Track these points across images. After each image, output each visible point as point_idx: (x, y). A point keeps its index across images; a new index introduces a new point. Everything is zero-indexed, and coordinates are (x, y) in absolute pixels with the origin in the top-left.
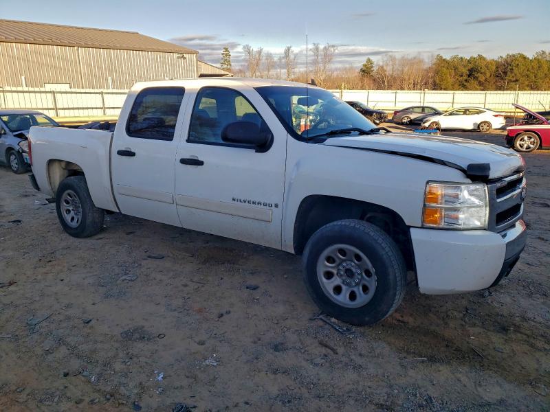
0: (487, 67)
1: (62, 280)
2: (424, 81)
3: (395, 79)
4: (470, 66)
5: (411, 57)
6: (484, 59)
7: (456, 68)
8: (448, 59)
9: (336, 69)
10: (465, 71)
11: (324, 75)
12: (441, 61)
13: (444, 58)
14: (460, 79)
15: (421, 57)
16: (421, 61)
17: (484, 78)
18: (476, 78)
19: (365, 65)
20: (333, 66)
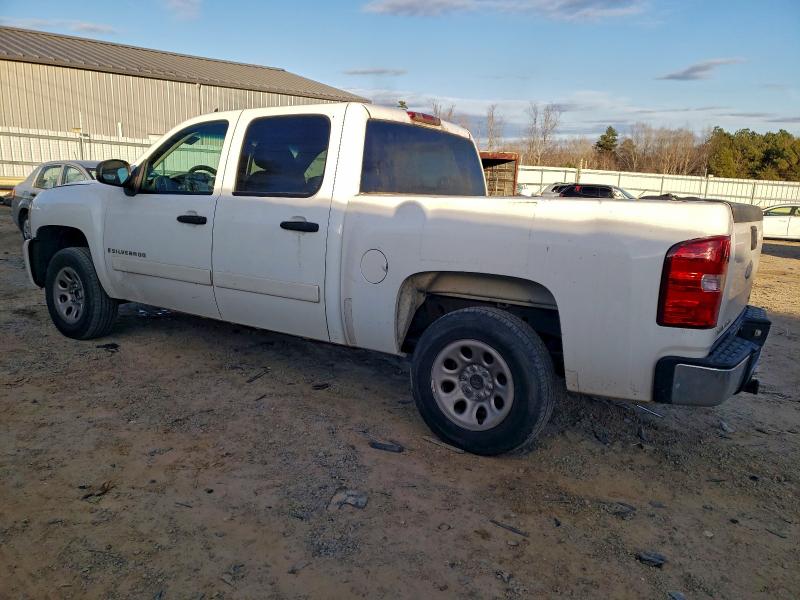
0: (794, 149)
1: (211, 491)
2: (693, 166)
3: (648, 159)
4: (767, 146)
5: (674, 128)
6: (789, 137)
7: (743, 150)
8: (732, 133)
9: (560, 141)
10: (759, 153)
11: (543, 148)
12: (720, 136)
13: (726, 132)
14: (751, 165)
15: (690, 130)
16: (690, 136)
17: (787, 165)
18: (775, 165)
19: (603, 138)
20: (557, 137)
